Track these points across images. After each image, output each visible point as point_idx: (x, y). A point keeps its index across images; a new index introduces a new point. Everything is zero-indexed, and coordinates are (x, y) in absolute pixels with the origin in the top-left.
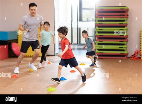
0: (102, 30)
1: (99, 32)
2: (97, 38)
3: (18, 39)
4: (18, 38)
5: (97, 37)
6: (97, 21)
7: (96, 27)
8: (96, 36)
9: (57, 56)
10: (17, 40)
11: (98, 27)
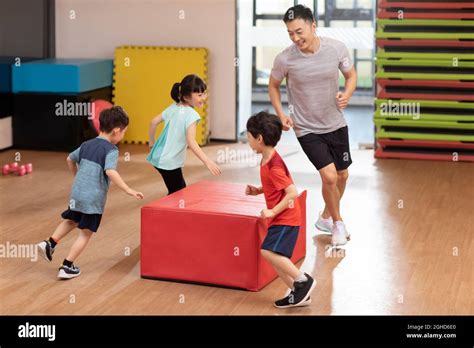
0: (398, 59)
1: (387, 68)
2: (379, 89)
3: (114, 85)
4: (114, 81)
5: (381, 85)
6: (381, 30)
7: (379, 49)
8: (377, 81)
9: (244, 142)
10: (112, 88)
11: (383, 50)
